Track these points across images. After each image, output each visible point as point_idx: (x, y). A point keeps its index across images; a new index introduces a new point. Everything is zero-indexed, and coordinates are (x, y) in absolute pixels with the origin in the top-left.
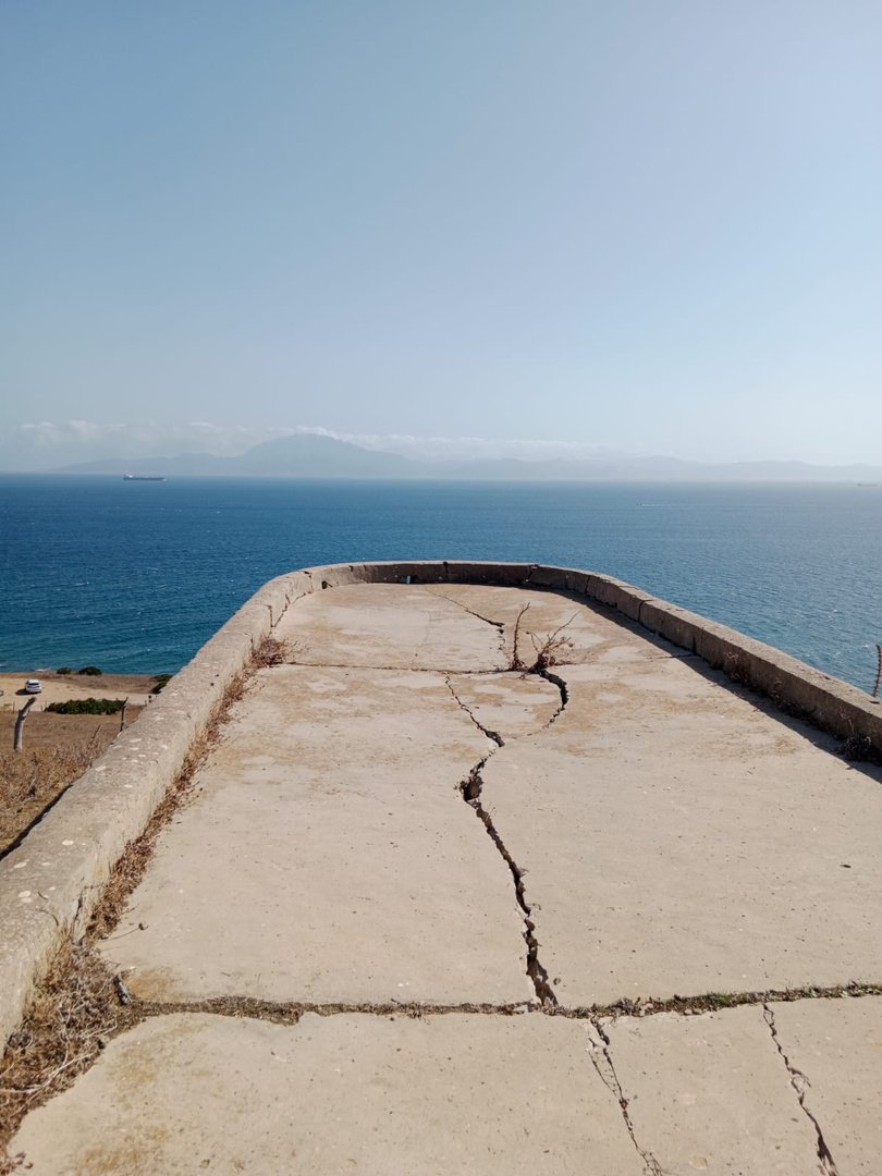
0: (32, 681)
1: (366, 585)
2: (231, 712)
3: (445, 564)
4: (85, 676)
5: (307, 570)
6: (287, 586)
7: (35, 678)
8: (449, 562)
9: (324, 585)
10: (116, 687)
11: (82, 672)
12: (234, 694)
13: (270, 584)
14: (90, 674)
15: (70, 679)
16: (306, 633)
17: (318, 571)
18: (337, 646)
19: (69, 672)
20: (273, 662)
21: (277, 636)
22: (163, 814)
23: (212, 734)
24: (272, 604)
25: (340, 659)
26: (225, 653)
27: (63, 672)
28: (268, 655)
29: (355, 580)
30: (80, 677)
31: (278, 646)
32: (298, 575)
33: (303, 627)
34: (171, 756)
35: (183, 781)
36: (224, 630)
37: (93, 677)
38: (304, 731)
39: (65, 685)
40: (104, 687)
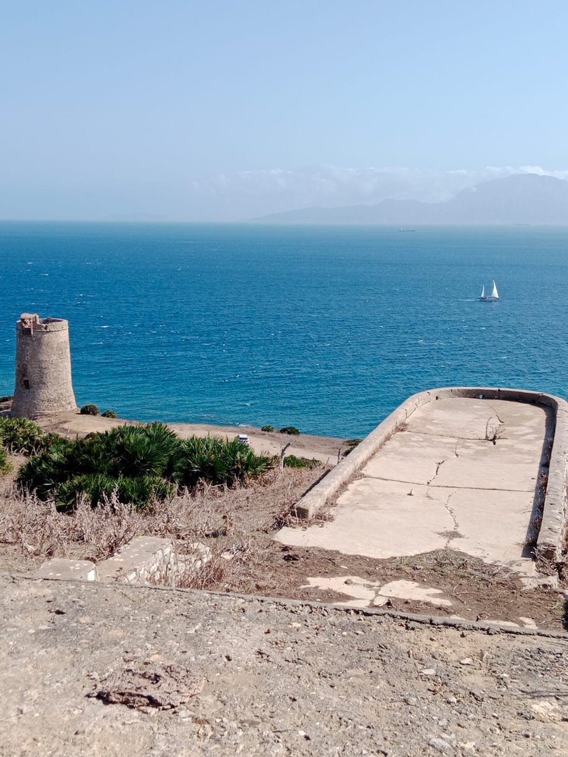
0: (241, 436)
1: (459, 398)
2: (386, 443)
3: (499, 390)
4: (285, 435)
5: (428, 391)
6: (417, 400)
7: (243, 433)
8: (501, 389)
9: (437, 398)
10: (312, 447)
11: (283, 431)
12: (388, 438)
13: (409, 399)
14: (289, 433)
15: (273, 436)
16: (418, 421)
17: (434, 392)
18: (428, 427)
19: (272, 431)
20: (402, 430)
21: (407, 421)
22: (370, 458)
23: (380, 447)
24: (408, 409)
25: (426, 431)
26: (387, 426)
27: (267, 429)
28: (402, 428)
29: (452, 396)
30: (280, 435)
31: (406, 425)
32: (424, 394)
33: (418, 418)
34: (371, 448)
35: (373, 454)
36: (387, 419)
37: (292, 436)
38: (406, 450)
39: (269, 442)
40: (302, 446)
